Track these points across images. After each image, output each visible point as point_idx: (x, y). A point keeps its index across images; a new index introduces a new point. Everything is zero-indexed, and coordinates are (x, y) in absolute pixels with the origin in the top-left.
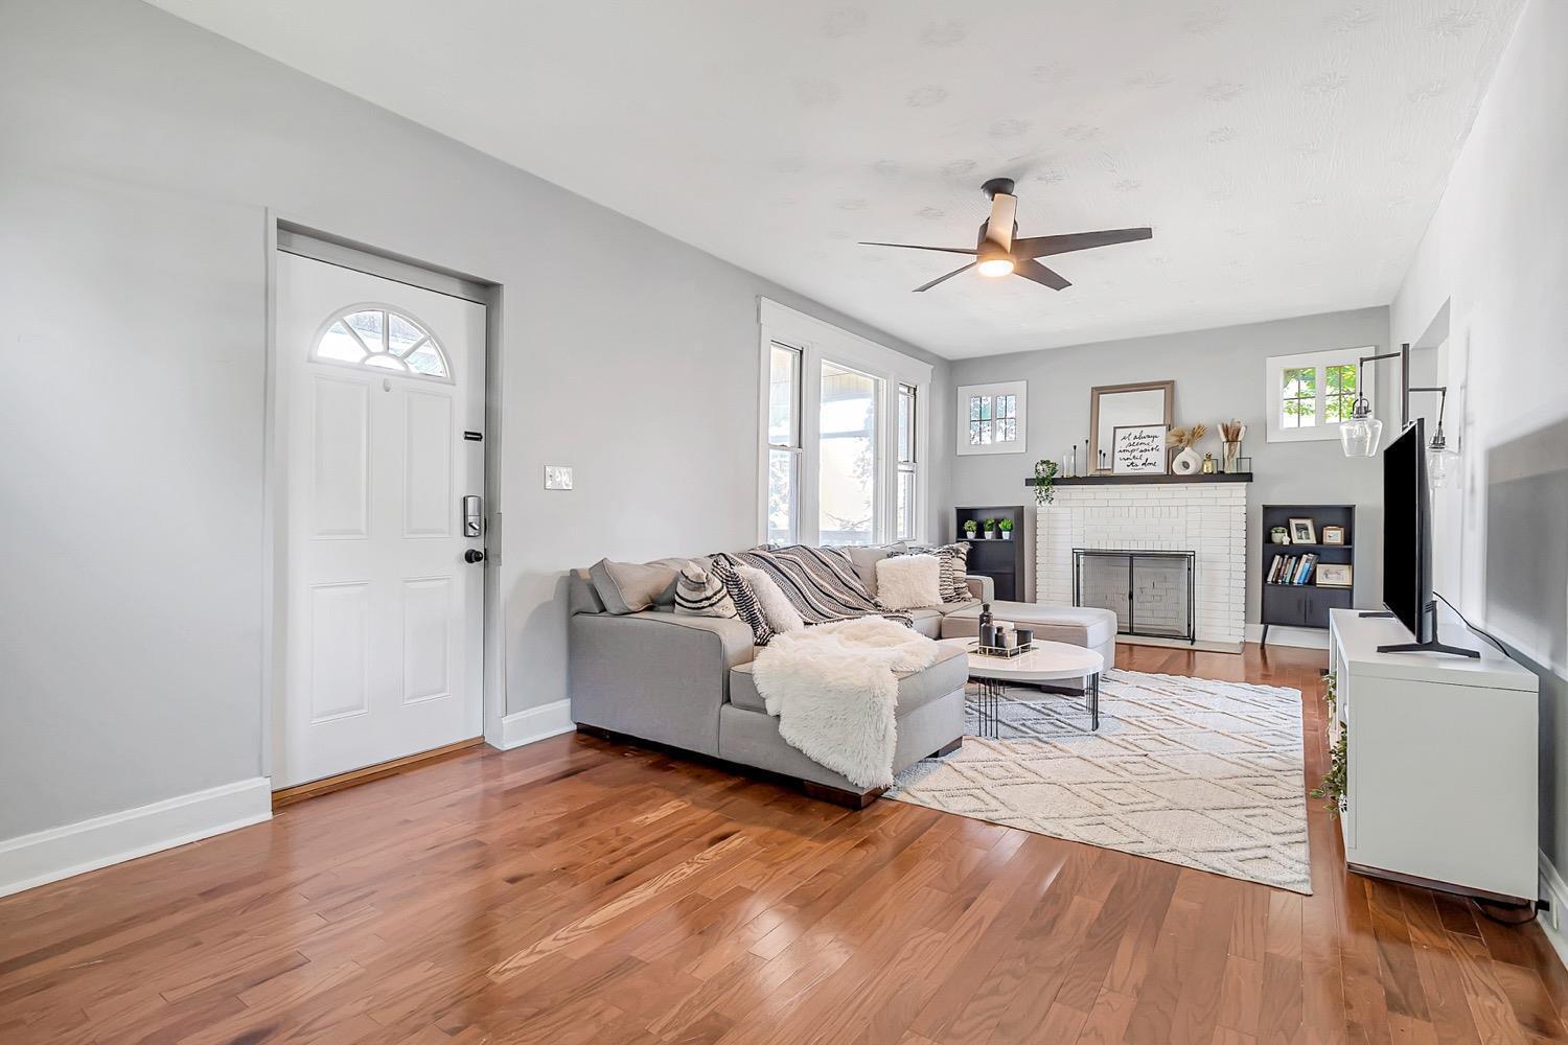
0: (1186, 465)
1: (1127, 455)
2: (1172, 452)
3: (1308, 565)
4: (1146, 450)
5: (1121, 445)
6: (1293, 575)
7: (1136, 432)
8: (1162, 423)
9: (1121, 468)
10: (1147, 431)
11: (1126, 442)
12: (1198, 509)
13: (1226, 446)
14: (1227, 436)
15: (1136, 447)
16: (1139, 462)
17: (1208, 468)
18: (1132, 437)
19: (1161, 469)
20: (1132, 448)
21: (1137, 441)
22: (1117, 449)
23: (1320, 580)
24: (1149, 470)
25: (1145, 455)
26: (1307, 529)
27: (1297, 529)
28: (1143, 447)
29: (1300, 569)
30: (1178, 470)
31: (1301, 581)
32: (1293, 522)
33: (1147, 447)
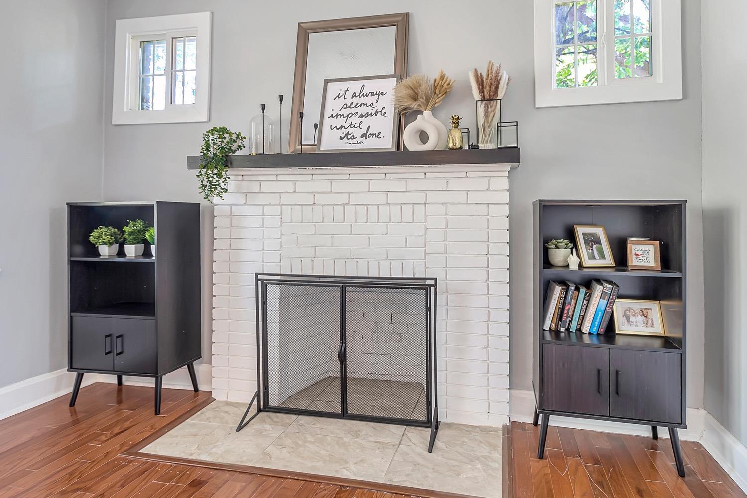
0: (423, 137)
1: (340, 121)
2: (404, 116)
3: (604, 302)
4: (367, 114)
5: (333, 106)
6: (582, 318)
7: (355, 86)
8: (393, 73)
9: (331, 142)
10: (370, 86)
11: (341, 102)
12: (442, 209)
13: (481, 108)
14: (481, 91)
15: (354, 110)
16: (357, 133)
17: (456, 140)
18: (349, 95)
19: (386, 143)
20: (348, 111)
21: (356, 100)
22: (327, 113)
23: (621, 326)
24: (370, 145)
25: (366, 121)
26: (598, 241)
27: (586, 242)
28: (363, 110)
29: (592, 310)
30: (411, 143)
31: (595, 330)
32: (580, 231)
33: (369, 110)
